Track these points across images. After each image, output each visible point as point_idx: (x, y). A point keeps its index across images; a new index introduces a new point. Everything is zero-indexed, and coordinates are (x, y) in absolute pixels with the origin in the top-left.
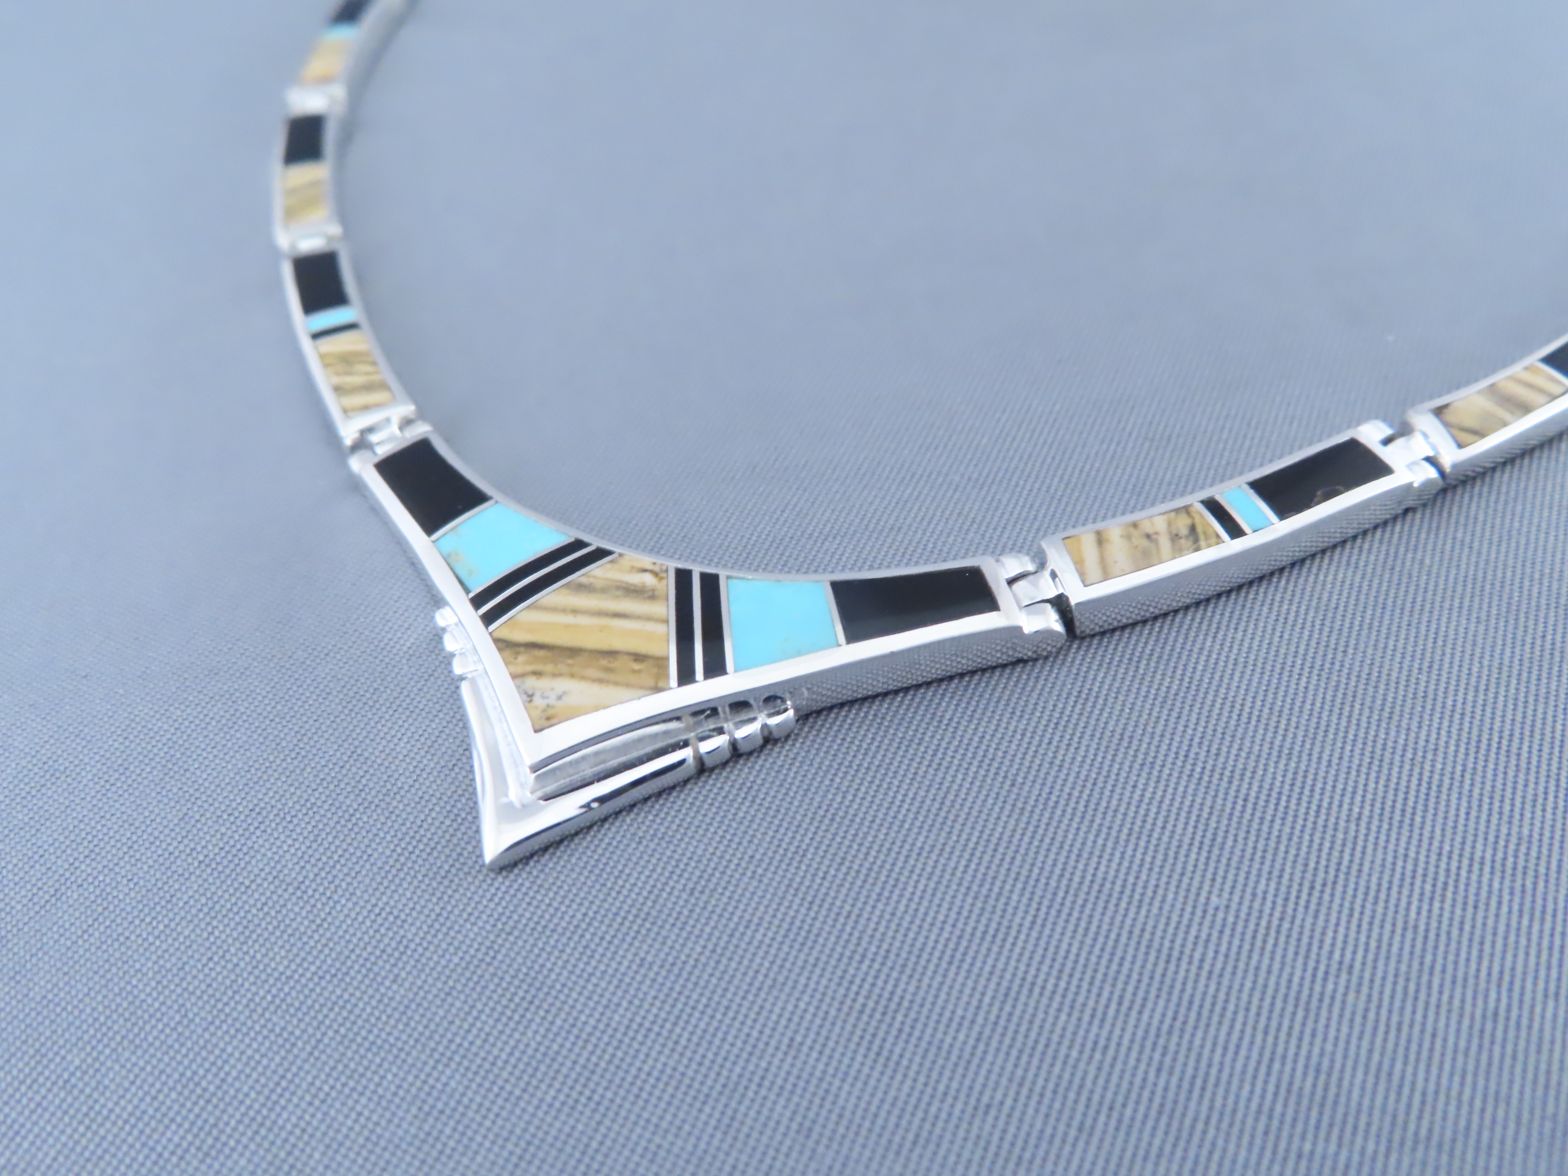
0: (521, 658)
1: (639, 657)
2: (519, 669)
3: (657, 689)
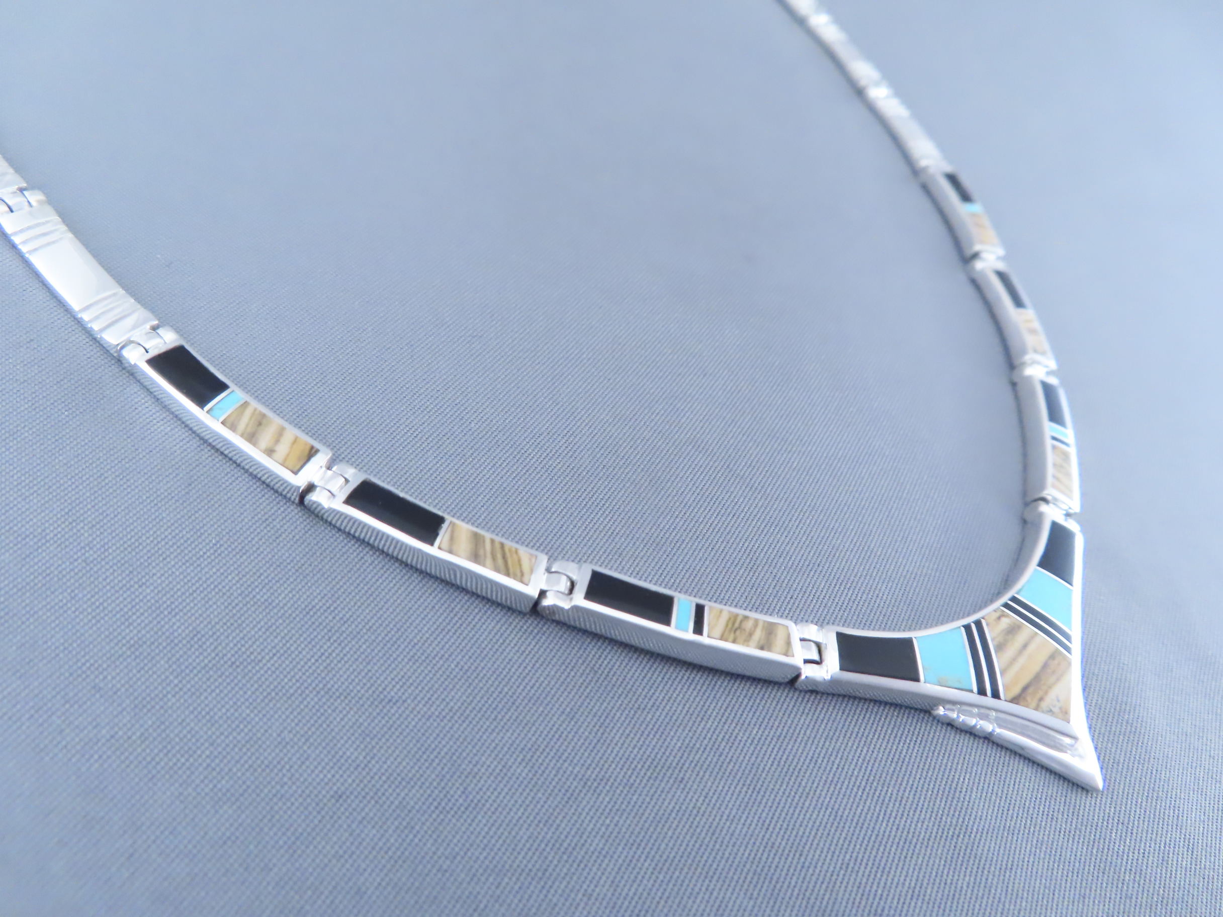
0: (1029, 699)
1: (1052, 657)
2: (1034, 704)
3: (1069, 664)
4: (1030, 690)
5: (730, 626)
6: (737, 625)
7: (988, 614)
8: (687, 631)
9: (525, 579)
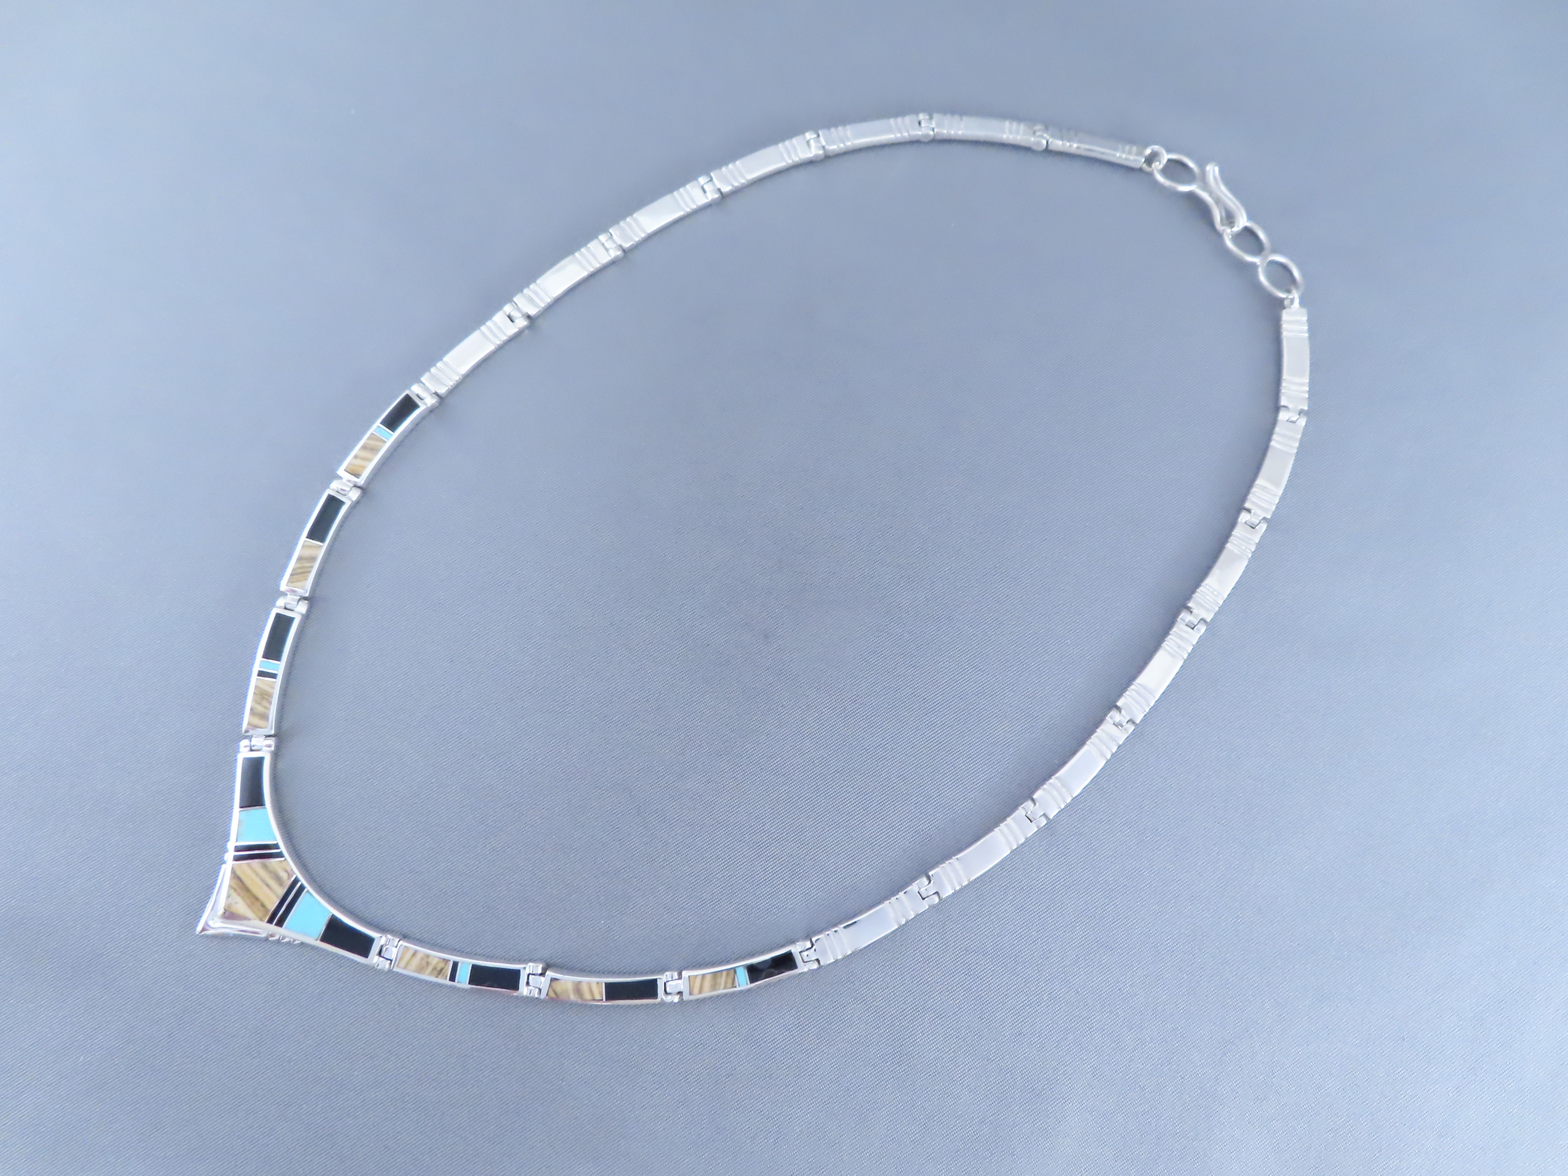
0: (235, 881)
1: (263, 905)
2: (233, 885)
3: (261, 920)
4: (239, 882)
5: (263, 691)
6: (265, 696)
7: (288, 864)
8: (260, 667)
9: (289, 584)
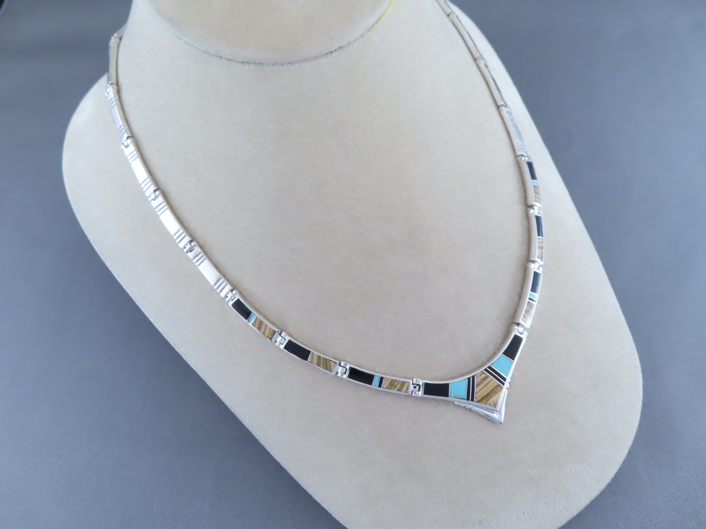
0: (483, 401)
1: (496, 387)
2: (484, 403)
3: (502, 389)
4: (485, 398)
5: (390, 384)
6: (392, 383)
7: (478, 373)
8: (376, 386)
9: (332, 371)
